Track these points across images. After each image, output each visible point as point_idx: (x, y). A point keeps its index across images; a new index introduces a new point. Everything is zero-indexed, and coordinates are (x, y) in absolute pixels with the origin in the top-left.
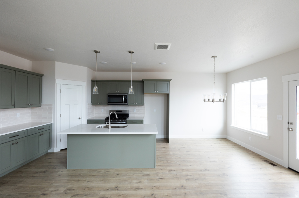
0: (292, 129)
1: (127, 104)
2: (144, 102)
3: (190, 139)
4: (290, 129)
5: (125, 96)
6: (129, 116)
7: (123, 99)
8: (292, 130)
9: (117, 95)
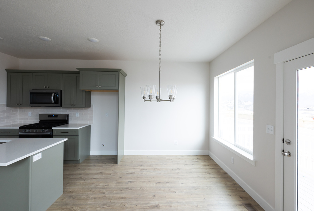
0: (289, 152)
1: (59, 104)
2: (92, 103)
3: (156, 156)
4: (286, 154)
5: (55, 93)
6: (69, 123)
7: (52, 97)
8: (290, 154)
9: (44, 91)
